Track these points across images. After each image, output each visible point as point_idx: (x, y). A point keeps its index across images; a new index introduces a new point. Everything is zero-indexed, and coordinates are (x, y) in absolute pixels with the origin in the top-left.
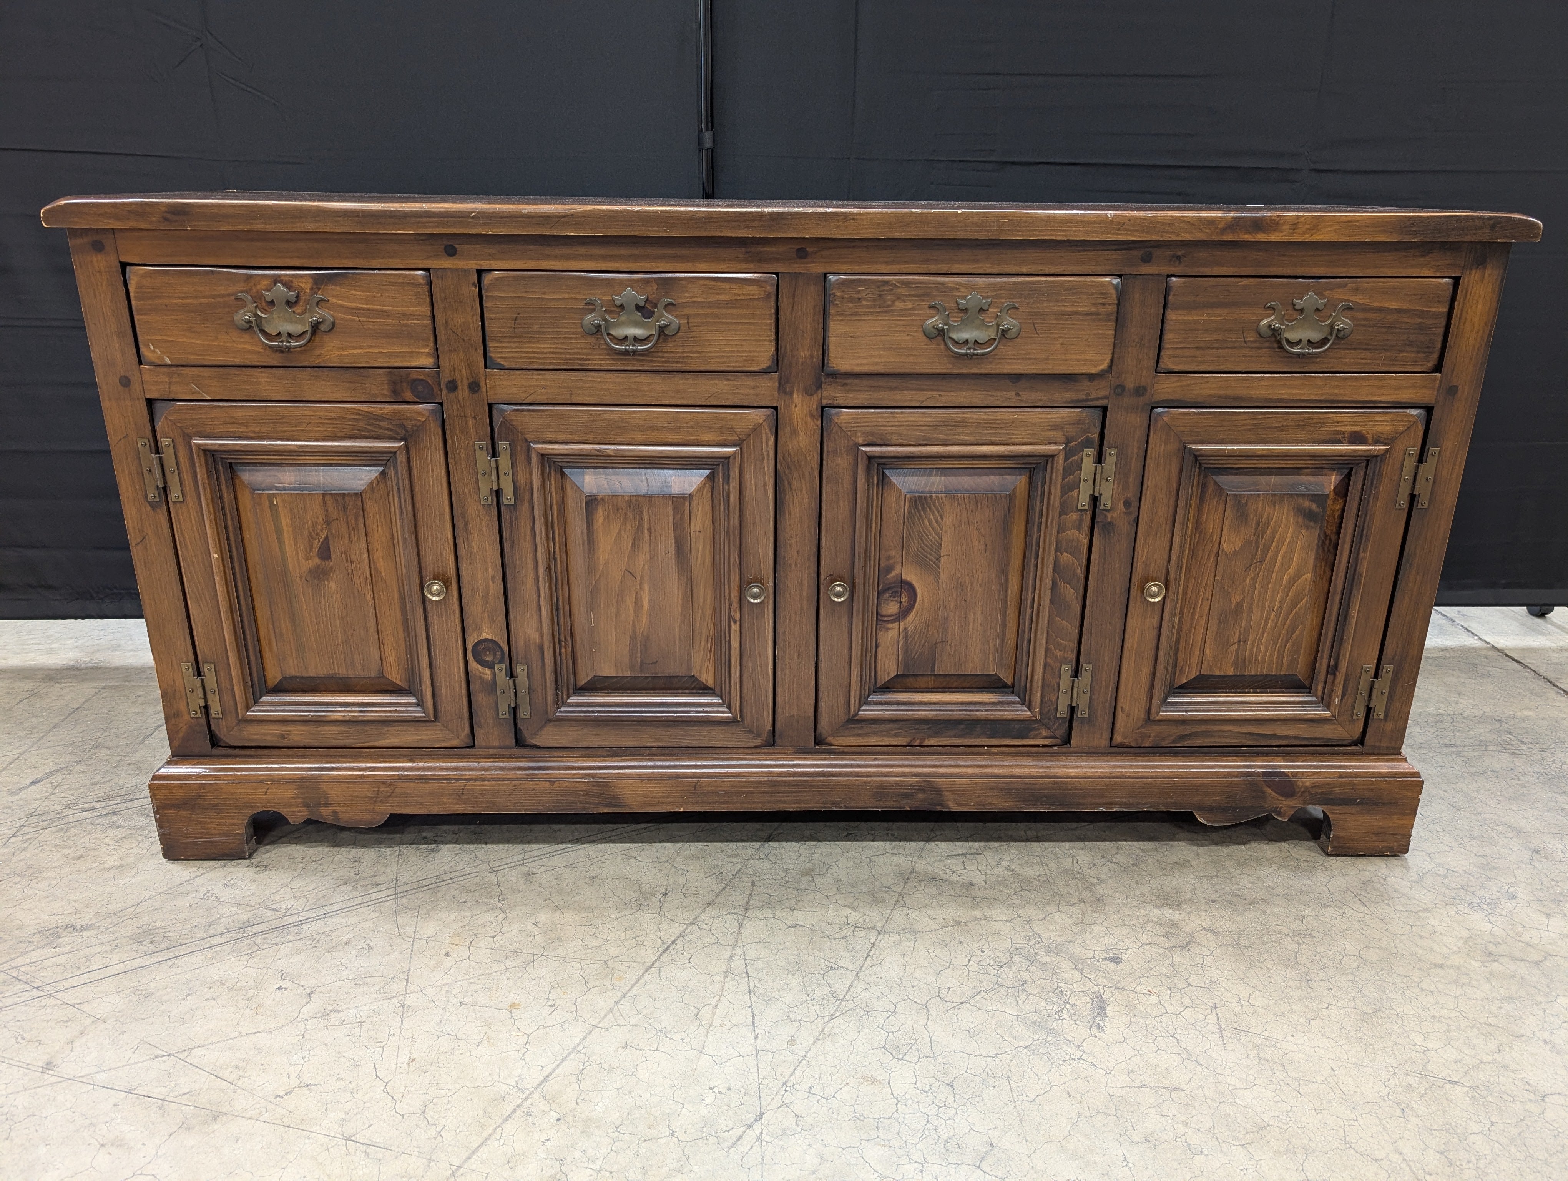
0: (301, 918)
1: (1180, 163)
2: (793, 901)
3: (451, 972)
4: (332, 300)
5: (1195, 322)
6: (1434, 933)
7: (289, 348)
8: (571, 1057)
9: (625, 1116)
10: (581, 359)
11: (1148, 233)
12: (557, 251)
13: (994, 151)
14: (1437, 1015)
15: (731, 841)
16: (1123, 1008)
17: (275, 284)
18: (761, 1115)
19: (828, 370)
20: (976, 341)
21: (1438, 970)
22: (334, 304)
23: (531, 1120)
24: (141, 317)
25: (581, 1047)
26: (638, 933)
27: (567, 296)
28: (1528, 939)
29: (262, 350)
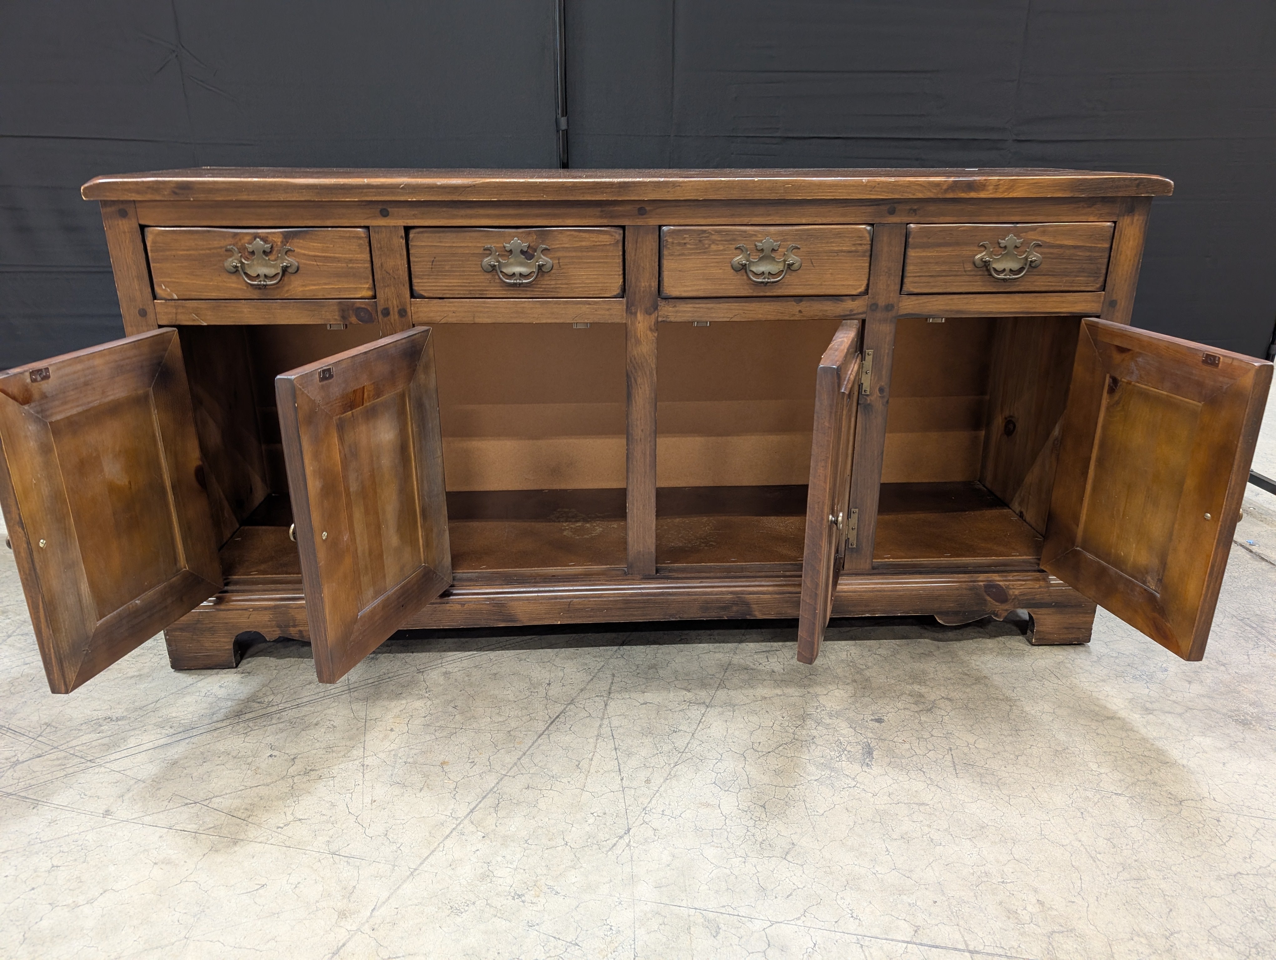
0: (280, 708)
1: (917, 137)
2: (643, 687)
3: (396, 742)
4: (297, 250)
5: (929, 257)
6: (1108, 696)
7: (265, 286)
8: (489, 795)
9: (531, 833)
10: (481, 290)
11: (892, 193)
12: (463, 212)
13: (778, 129)
14: (1108, 750)
15: (596, 646)
16: (885, 752)
17: (255, 239)
18: (629, 830)
19: (663, 295)
20: (769, 273)
21: (1109, 721)
22: (298, 253)
23: (464, 837)
24: (155, 265)
25: (496, 789)
26: (531, 711)
27: (470, 245)
28: (1174, 698)
29: (245, 288)
